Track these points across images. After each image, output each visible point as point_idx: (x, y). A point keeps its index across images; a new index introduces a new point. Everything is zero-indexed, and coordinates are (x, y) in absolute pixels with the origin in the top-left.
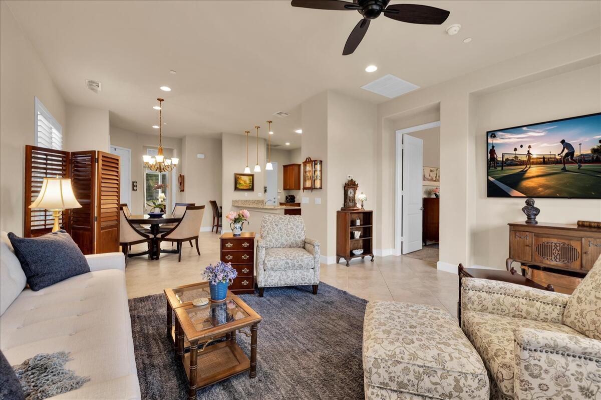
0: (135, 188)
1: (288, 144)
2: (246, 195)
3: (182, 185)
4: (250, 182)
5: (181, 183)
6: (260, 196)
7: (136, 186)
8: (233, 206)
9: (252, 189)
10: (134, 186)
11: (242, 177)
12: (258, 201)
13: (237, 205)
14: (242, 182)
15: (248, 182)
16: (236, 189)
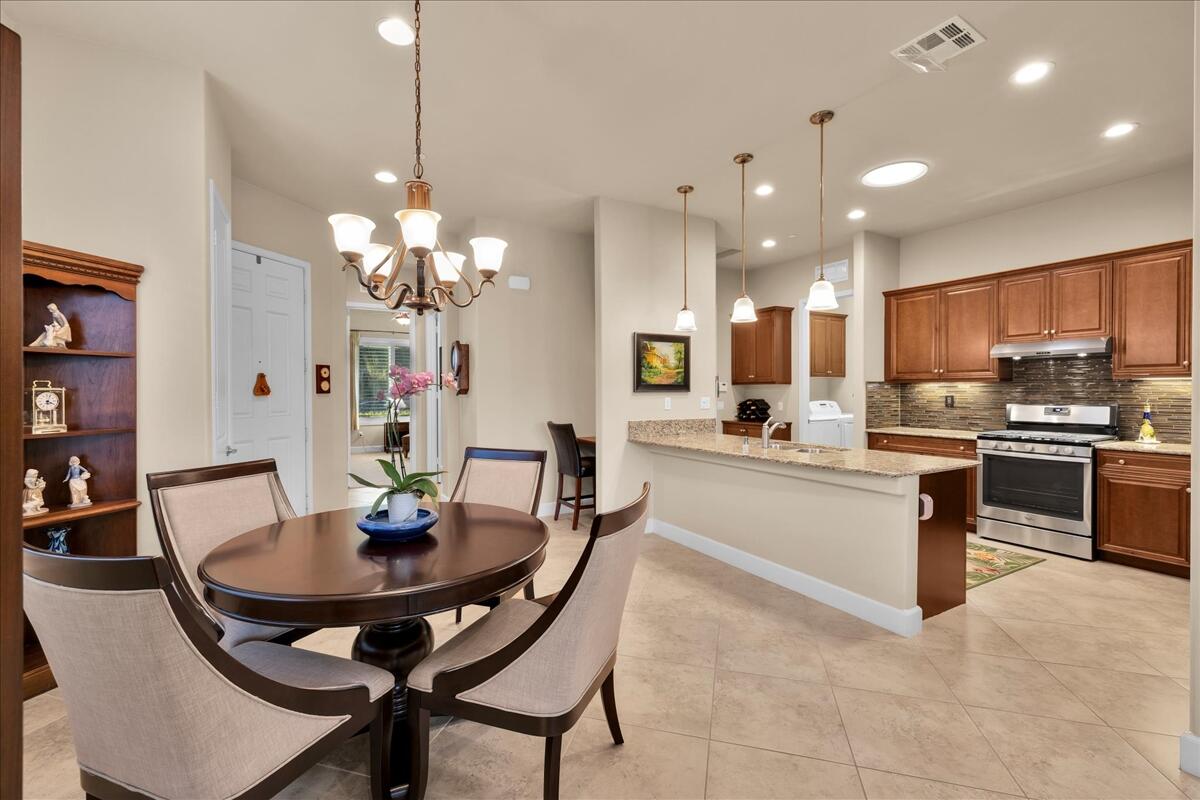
0: (325, 386)
1: (769, 244)
2: (667, 406)
3: (463, 373)
4: (680, 360)
5: (460, 368)
6: (708, 406)
7: (328, 379)
8: (629, 440)
9: (683, 385)
10: (320, 379)
11: (657, 345)
12: (702, 421)
13: (642, 438)
14: (656, 362)
15: (673, 361)
16: (640, 385)
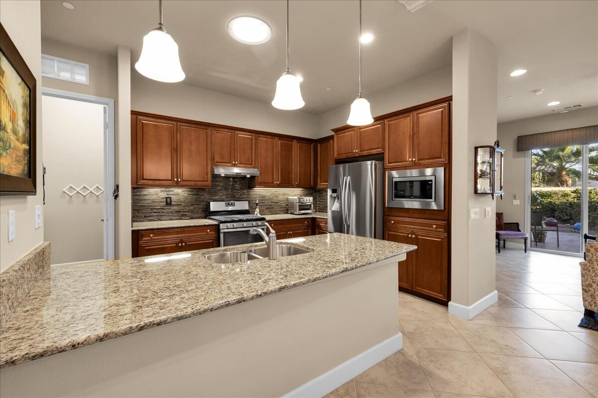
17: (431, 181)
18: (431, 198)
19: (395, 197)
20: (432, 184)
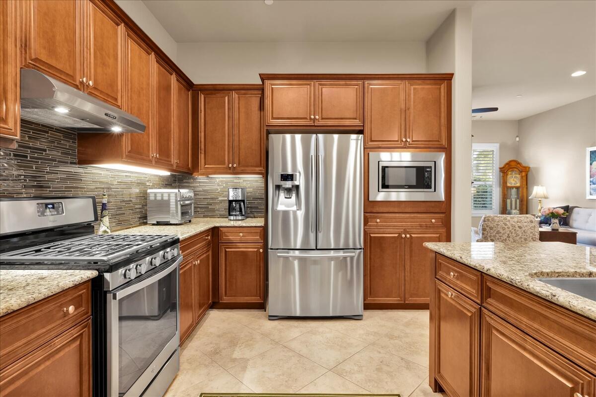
17: (430, 167)
18: (431, 188)
19: (382, 188)
20: (431, 171)
